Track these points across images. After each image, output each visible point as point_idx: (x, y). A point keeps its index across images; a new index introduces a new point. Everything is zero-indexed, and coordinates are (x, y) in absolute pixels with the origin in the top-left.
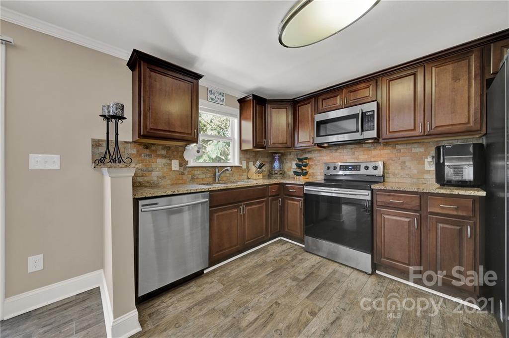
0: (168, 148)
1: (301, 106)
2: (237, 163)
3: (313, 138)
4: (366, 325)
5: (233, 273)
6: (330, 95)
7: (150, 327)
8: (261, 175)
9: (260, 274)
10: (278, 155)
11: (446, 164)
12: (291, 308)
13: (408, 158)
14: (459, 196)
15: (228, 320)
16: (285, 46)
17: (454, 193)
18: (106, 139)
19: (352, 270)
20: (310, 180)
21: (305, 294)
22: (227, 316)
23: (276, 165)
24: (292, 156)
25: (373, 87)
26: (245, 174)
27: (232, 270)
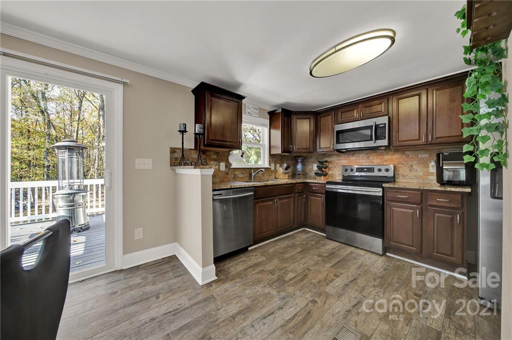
0: (217, 153)
1: (322, 117)
2: (267, 165)
3: (333, 145)
4: (376, 283)
5: (271, 250)
6: (348, 109)
7: (222, 278)
8: (287, 175)
9: (292, 252)
10: (300, 158)
11: (444, 167)
12: (320, 272)
13: (415, 162)
14: (451, 192)
15: (275, 276)
16: (313, 76)
17: (447, 190)
18: (181, 147)
19: (366, 252)
20: (330, 180)
21: (329, 265)
22: (274, 274)
23: (299, 167)
24: (313, 160)
25: (384, 104)
26: (273, 174)
27: (269, 248)
